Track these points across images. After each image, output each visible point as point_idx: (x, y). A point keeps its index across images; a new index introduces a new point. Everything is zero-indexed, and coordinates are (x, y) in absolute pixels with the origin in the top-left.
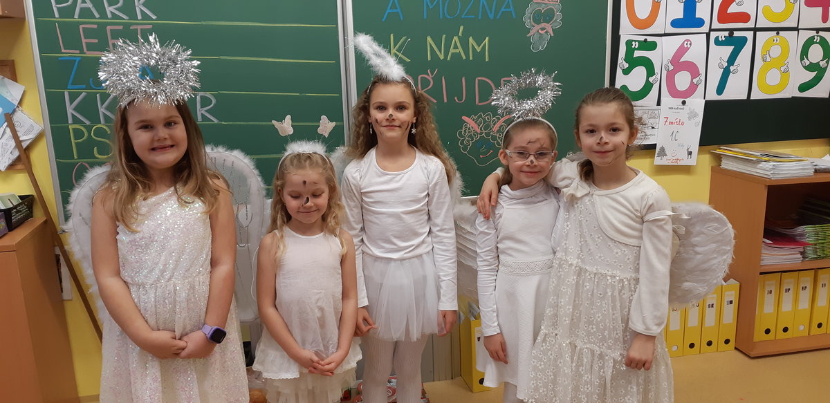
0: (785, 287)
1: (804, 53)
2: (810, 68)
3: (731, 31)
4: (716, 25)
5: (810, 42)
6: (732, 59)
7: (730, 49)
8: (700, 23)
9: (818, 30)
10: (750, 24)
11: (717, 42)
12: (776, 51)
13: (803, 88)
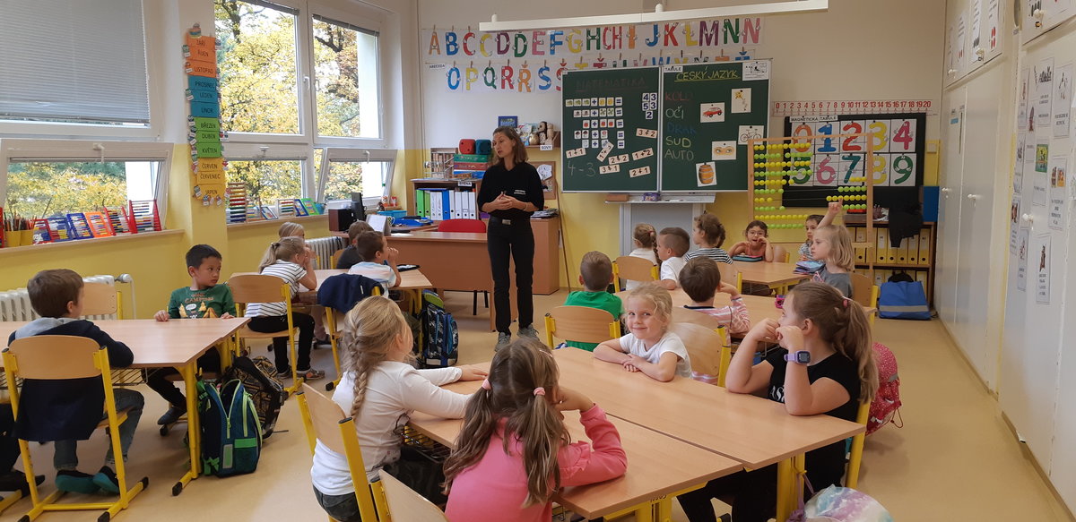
1: (896, 164)
2: (900, 172)
3: (851, 154)
4: (842, 151)
5: (899, 159)
6: (852, 166)
7: (849, 163)
8: (834, 149)
9: (903, 153)
10: (861, 151)
11: (843, 158)
12: (877, 163)
13: (897, 182)
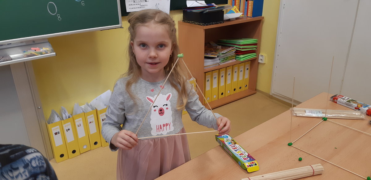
0: (214, 77)
